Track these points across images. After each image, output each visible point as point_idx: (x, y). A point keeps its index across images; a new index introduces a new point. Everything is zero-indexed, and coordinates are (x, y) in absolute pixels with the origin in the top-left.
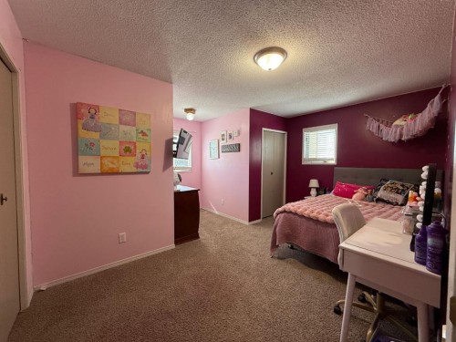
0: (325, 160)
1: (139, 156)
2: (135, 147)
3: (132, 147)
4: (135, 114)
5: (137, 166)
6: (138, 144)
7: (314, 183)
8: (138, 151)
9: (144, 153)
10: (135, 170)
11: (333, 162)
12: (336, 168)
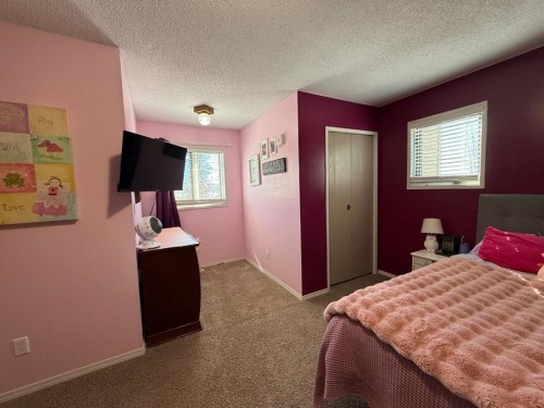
0: (456, 180)
1: (43, 190)
2: (33, 174)
3: (25, 175)
4: (24, 108)
5: (40, 210)
6: (38, 169)
7: (431, 226)
8: (40, 182)
9: (55, 184)
10: (36, 218)
11: (477, 183)
12: (482, 195)
